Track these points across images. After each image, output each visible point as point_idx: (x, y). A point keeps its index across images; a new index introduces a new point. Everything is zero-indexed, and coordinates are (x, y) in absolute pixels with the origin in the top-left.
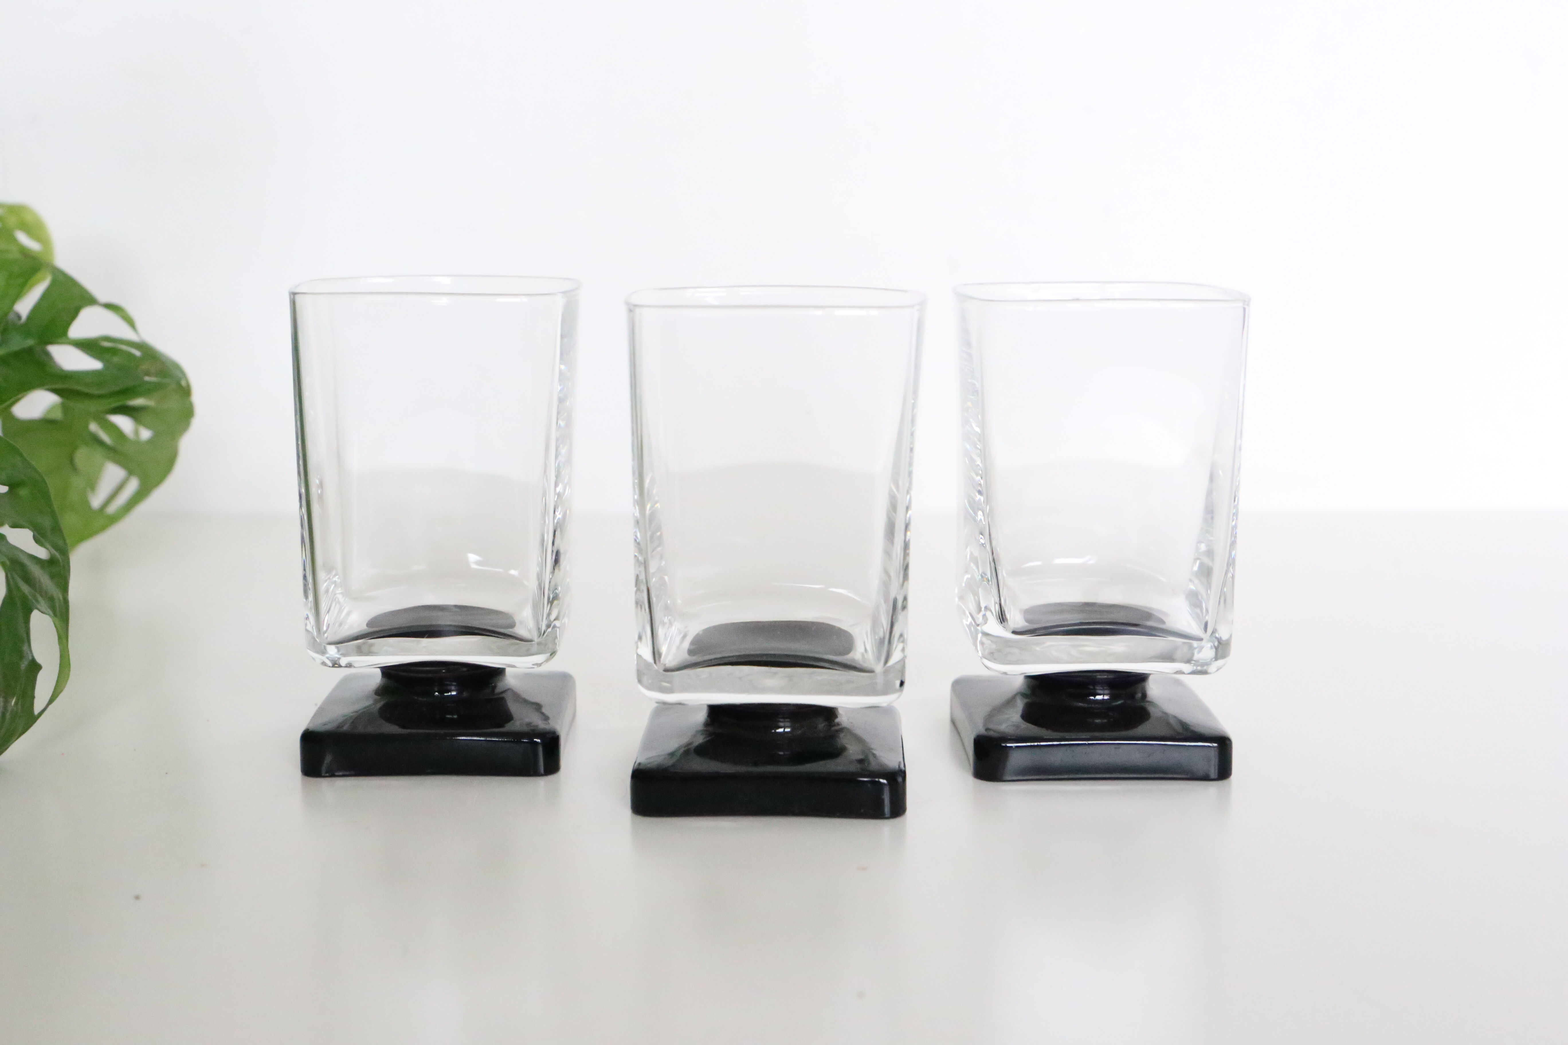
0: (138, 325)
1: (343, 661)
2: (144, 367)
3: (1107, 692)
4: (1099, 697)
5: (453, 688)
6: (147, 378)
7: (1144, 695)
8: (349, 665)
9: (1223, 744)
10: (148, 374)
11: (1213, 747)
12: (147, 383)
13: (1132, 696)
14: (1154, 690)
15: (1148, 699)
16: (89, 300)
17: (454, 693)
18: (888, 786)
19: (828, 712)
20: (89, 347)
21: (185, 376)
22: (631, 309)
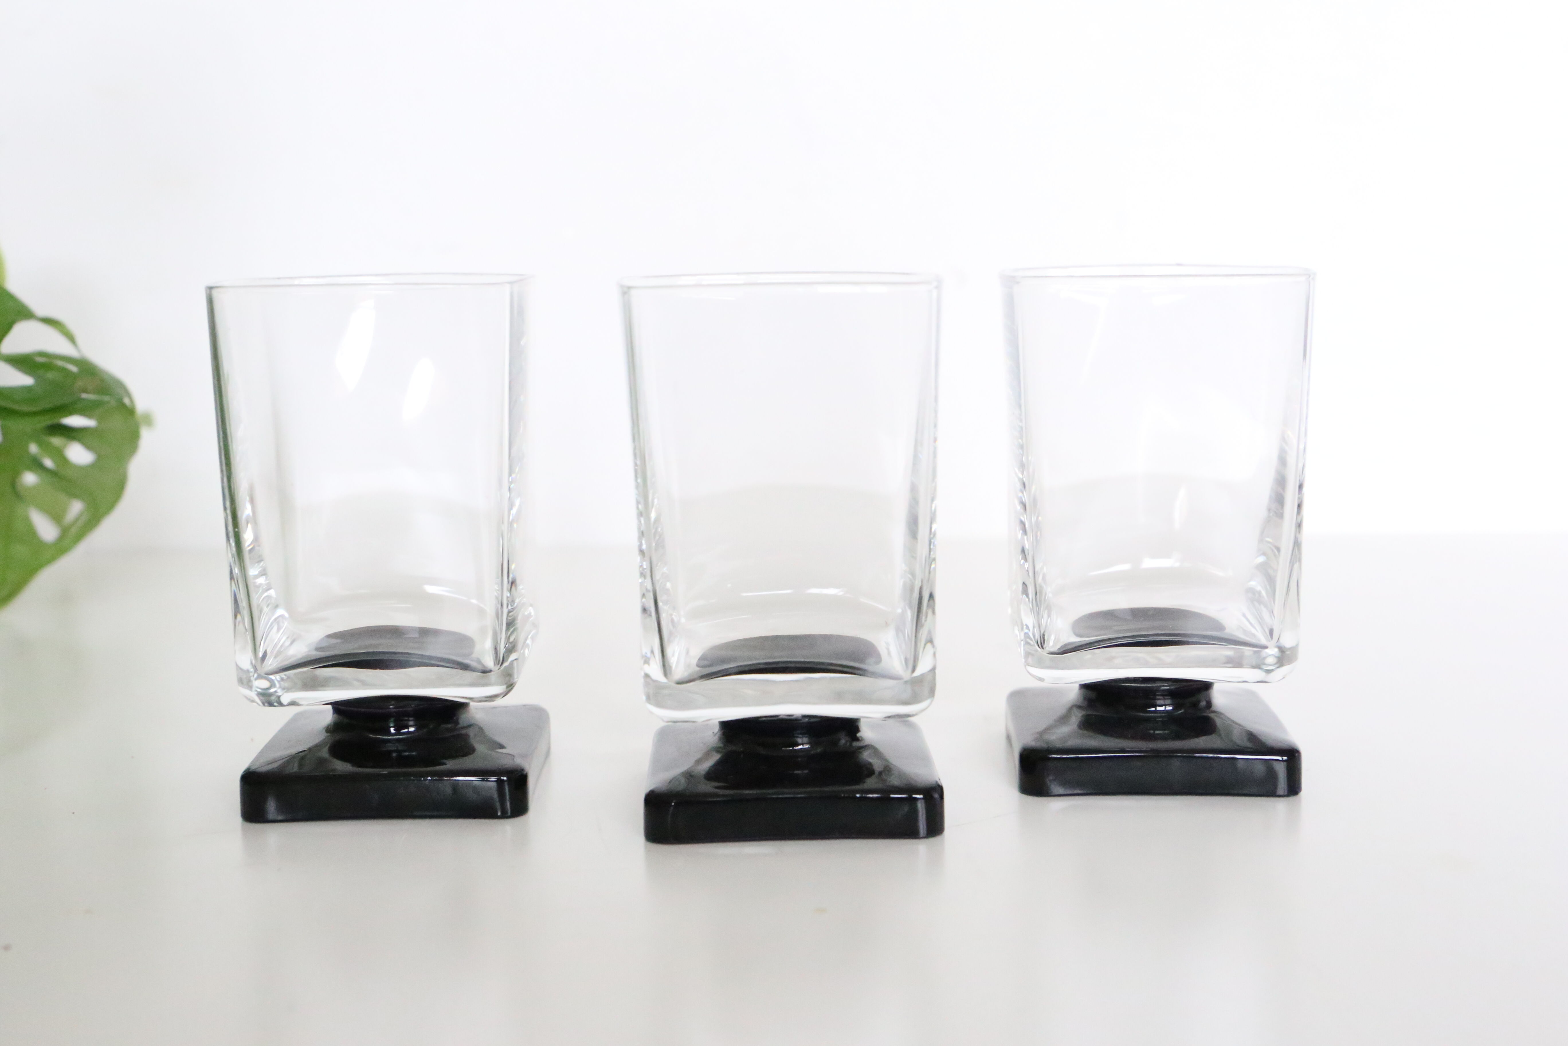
0: (79, 340)
2: (80, 383)
3: (1168, 702)
4: (1159, 708)
6: (84, 396)
7: (1209, 704)
9: (1292, 756)
10: (85, 391)
11: (1283, 761)
12: (84, 399)
13: (1195, 705)
14: (1220, 698)
15: (1213, 708)
16: (25, 313)
18: (923, 801)
19: (850, 726)
20: (22, 362)
21: (128, 393)
22: (626, 291)
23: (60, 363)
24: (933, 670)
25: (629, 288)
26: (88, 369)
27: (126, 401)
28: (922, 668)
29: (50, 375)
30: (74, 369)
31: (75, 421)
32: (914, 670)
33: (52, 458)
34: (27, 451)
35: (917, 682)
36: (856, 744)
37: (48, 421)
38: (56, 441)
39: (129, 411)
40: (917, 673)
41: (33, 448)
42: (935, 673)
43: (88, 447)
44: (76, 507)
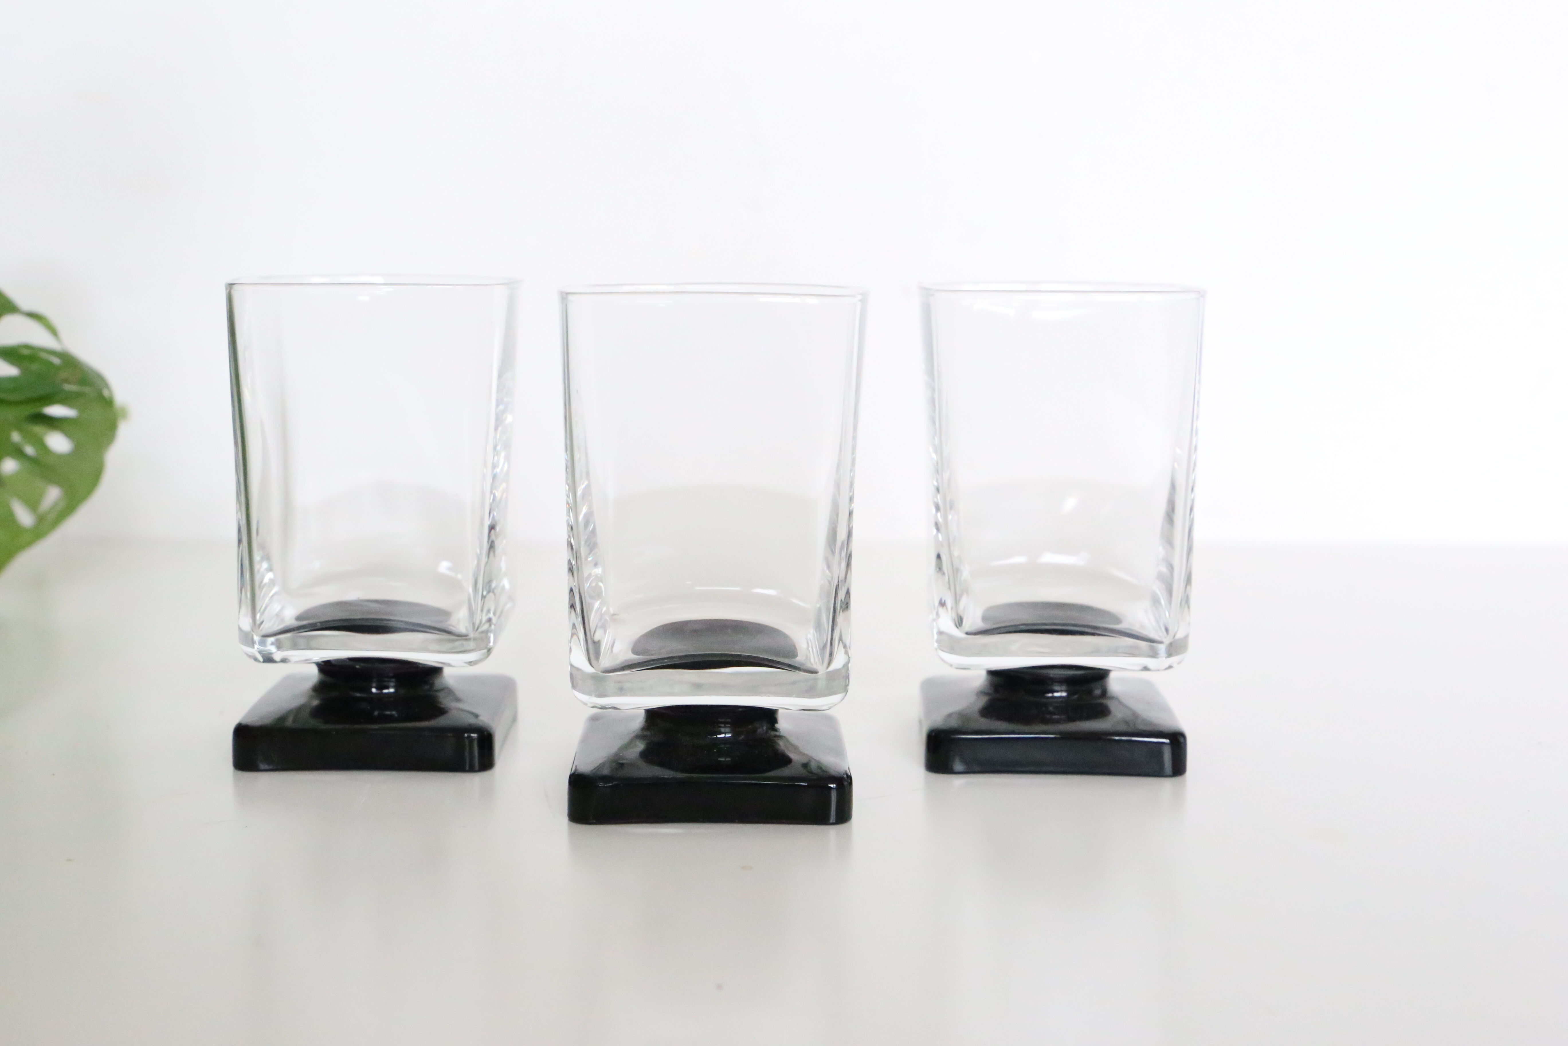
0: (61, 333)
1: (278, 655)
2: (62, 375)
3: (1064, 688)
4: (1056, 694)
5: (392, 684)
6: (66, 386)
7: (1104, 693)
8: (284, 661)
9: (1177, 740)
10: (67, 383)
11: (1169, 743)
12: (65, 390)
13: (1090, 692)
14: (1114, 684)
15: (1109, 694)
16: (11, 308)
17: (392, 690)
18: (835, 790)
19: (769, 716)
20: (10, 354)
21: (106, 385)
22: (564, 297)
23: (44, 355)
24: (846, 666)
25: (568, 294)
26: (69, 362)
27: (106, 393)
28: (838, 663)
29: (34, 367)
30: (56, 361)
31: (56, 410)
32: (829, 664)
33: (33, 445)
34: (8, 438)
35: (832, 676)
36: (773, 733)
37: (30, 410)
38: (38, 429)
39: (107, 403)
40: (831, 668)
41: (16, 437)
42: (848, 669)
43: (68, 434)
44: (53, 494)
